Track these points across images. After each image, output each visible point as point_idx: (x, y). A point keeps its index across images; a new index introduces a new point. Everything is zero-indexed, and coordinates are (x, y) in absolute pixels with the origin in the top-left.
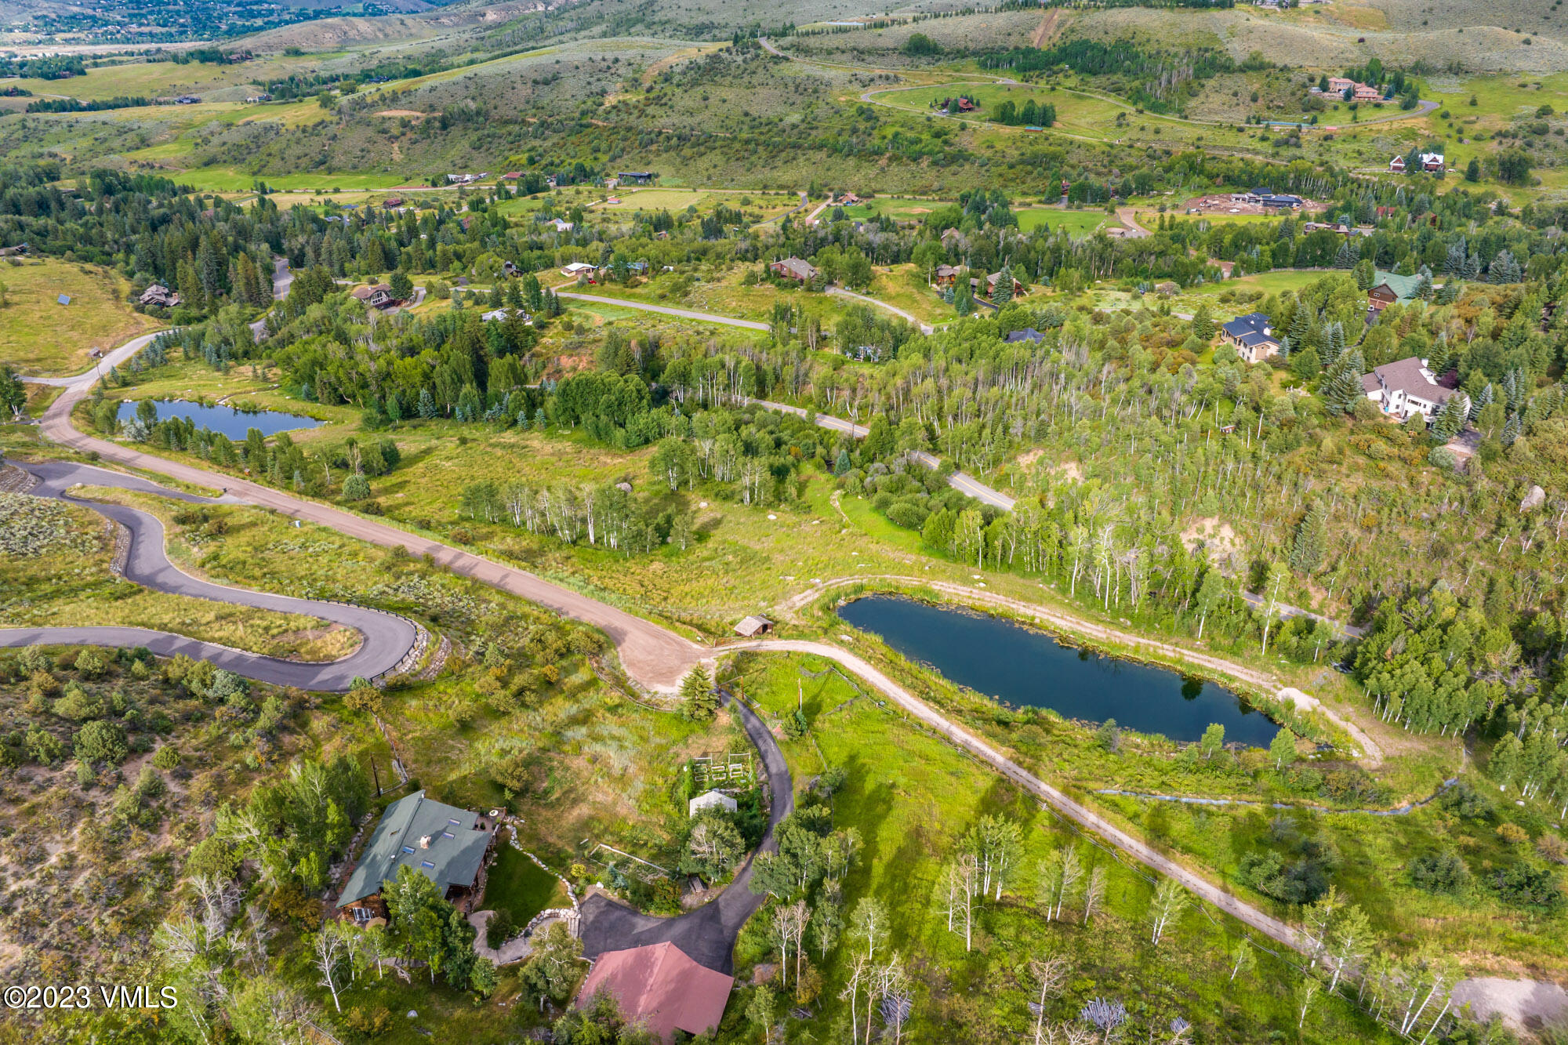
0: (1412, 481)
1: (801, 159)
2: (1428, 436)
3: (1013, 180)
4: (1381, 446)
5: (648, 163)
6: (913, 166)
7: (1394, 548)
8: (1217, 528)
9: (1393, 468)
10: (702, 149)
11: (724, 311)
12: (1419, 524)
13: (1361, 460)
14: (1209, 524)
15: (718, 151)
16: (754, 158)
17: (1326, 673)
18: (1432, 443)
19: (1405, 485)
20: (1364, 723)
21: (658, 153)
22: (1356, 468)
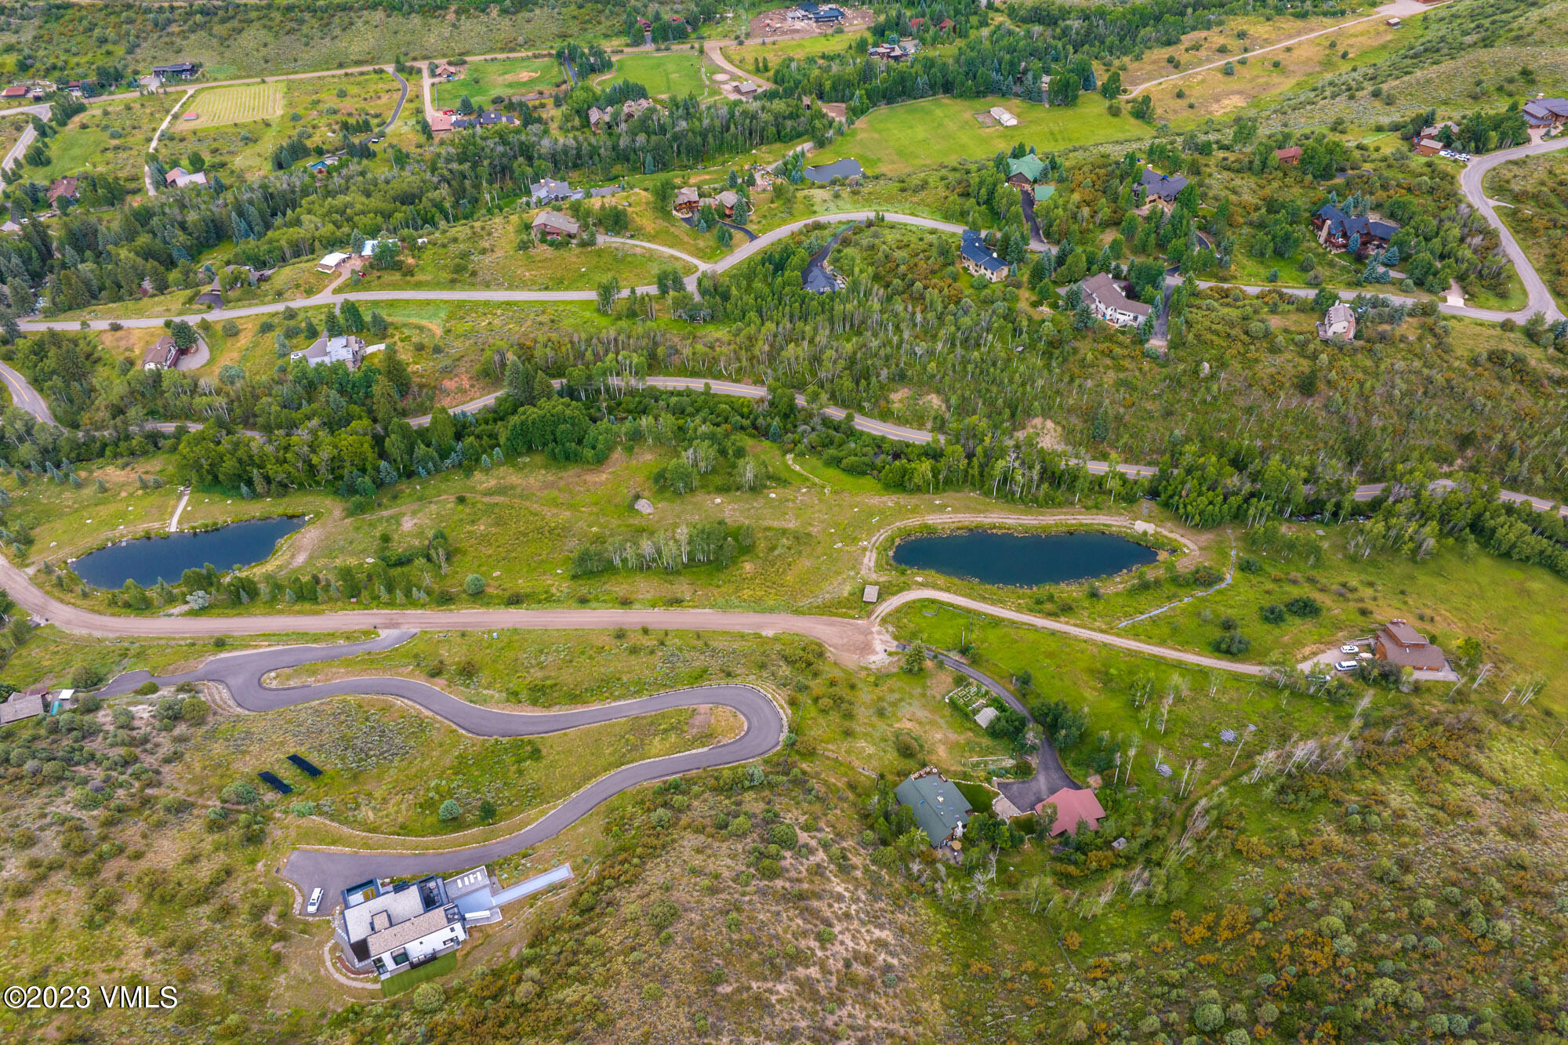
0: (1140, 369)
1: (360, 23)
2: (1140, 337)
3: (589, 21)
4: (1118, 350)
5: (179, 51)
6: (483, 18)
7: (1146, 416)
8: (1043, 424)
9: (1126, 363)
10: (235, 23)
11: (523, 285)
12: (1155, 397)
13: (1108, 362)
14: (1038, 421)
15: (256, 24)
16: (305, 29)
17: (1146, 505)
18: (1142, 342)
19: (1137, 373)
20: (1182, 532)
21: (183, 35)
22: (1108, 367)
